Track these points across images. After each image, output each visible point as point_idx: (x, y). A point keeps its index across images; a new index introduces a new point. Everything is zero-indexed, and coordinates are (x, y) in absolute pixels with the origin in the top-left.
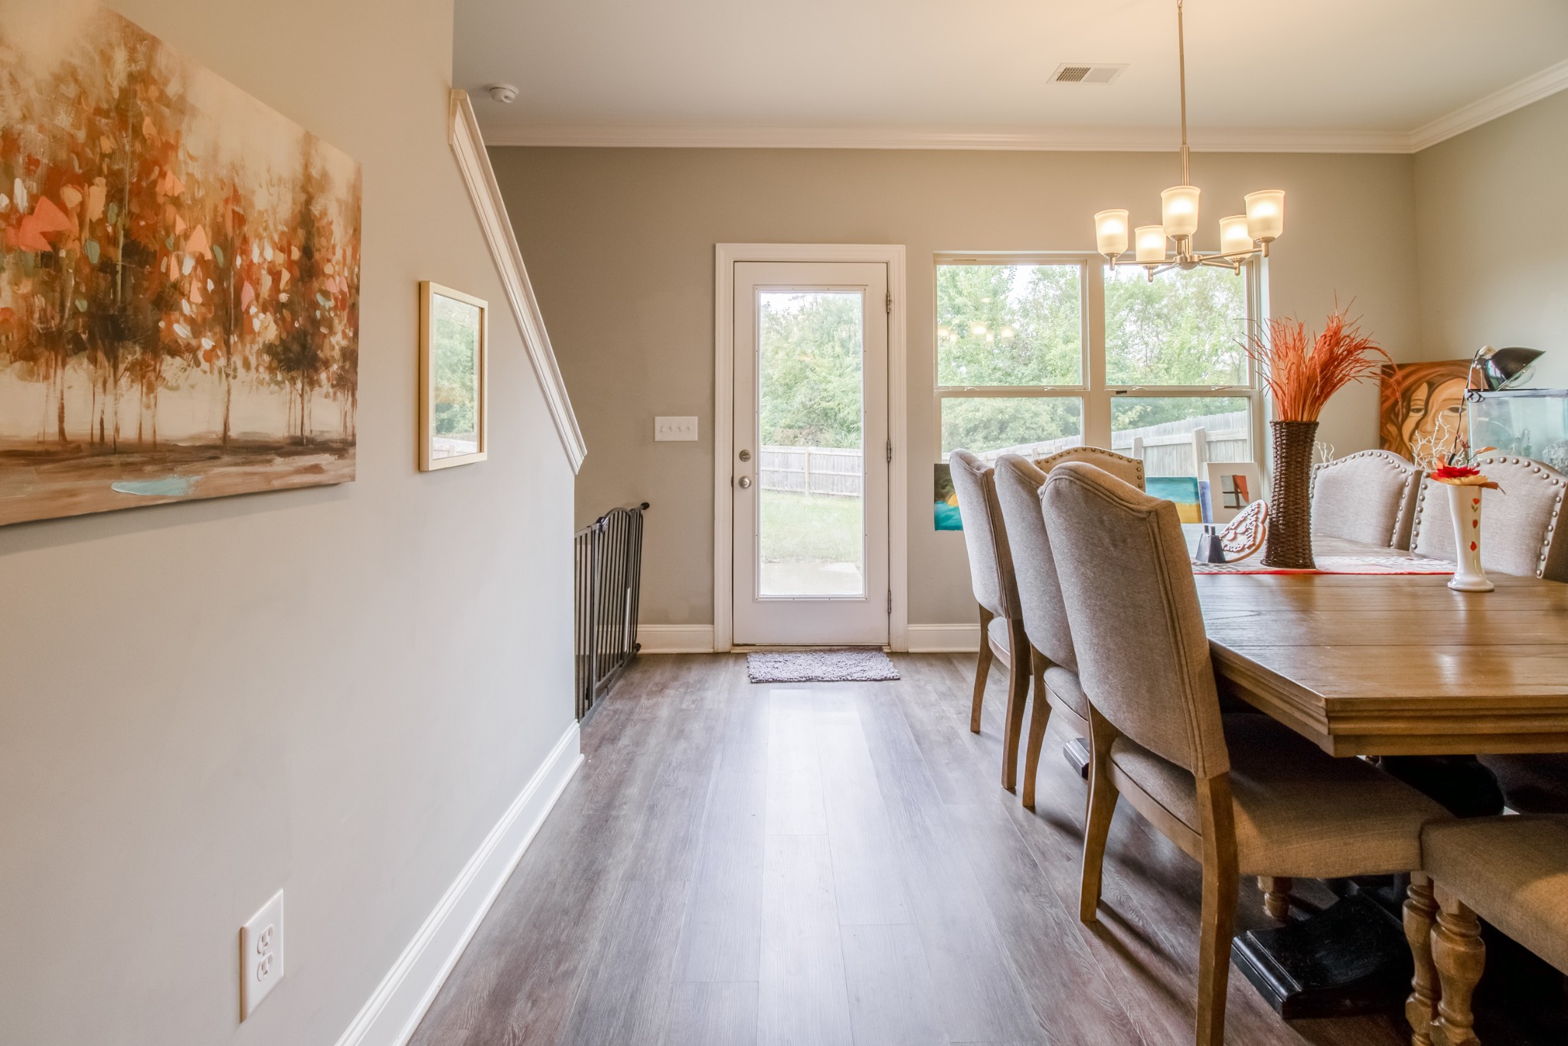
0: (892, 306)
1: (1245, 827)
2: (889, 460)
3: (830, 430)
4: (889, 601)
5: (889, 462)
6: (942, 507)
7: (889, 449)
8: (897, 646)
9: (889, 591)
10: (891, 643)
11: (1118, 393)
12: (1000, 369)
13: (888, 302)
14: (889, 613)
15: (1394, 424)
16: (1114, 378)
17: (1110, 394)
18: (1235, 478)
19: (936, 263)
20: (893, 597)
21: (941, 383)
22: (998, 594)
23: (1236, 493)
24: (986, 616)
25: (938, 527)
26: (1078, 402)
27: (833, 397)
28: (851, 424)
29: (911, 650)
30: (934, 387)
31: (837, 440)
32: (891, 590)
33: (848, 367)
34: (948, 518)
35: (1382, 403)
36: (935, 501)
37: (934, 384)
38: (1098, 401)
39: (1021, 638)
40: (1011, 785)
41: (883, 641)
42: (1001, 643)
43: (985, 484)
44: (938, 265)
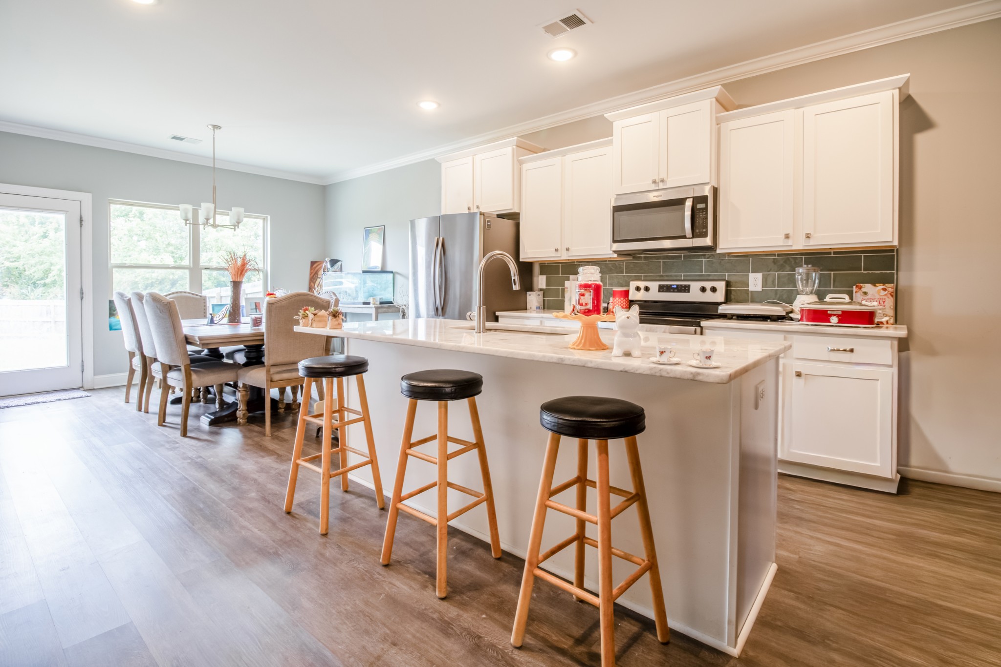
0: (83, 223)
2: (82, 298)
3: (16, 286)
4: (83, 366)
5: (82, 299)
6: (113, 319)
7: (82, 293)
8: (86, 387)
9: (82, 361)
10: (84, 386)
11: (205, 268)
12: (172, 245)
13: (81, 221)
14: (82, 372)
15: (313, 282)
16: (204, 260)
17: (202, 269)
18: (255, 303)
19: (110, 203)
20: (85, 364)
21: (112, 261)
22: (135, 344)
23: (256, 309)
24: (132, 355)
25: (111, 329)
26: (187, 272)
27: (19, 258)
28: (37, 281)
29: (95, 388)
30: (109, 263)
31: (23, 294)
32: (84, 360)
33: (33, 235)
34: (116, 325)
35: (310, 275)
36: (110, 317)
37: (109, 262)
38: (195, 270)
39: (144, 358)
40: (140, 410)
41: (79, 385)
42: (137, 362)
43: (129, 303)
44: (111, 205)
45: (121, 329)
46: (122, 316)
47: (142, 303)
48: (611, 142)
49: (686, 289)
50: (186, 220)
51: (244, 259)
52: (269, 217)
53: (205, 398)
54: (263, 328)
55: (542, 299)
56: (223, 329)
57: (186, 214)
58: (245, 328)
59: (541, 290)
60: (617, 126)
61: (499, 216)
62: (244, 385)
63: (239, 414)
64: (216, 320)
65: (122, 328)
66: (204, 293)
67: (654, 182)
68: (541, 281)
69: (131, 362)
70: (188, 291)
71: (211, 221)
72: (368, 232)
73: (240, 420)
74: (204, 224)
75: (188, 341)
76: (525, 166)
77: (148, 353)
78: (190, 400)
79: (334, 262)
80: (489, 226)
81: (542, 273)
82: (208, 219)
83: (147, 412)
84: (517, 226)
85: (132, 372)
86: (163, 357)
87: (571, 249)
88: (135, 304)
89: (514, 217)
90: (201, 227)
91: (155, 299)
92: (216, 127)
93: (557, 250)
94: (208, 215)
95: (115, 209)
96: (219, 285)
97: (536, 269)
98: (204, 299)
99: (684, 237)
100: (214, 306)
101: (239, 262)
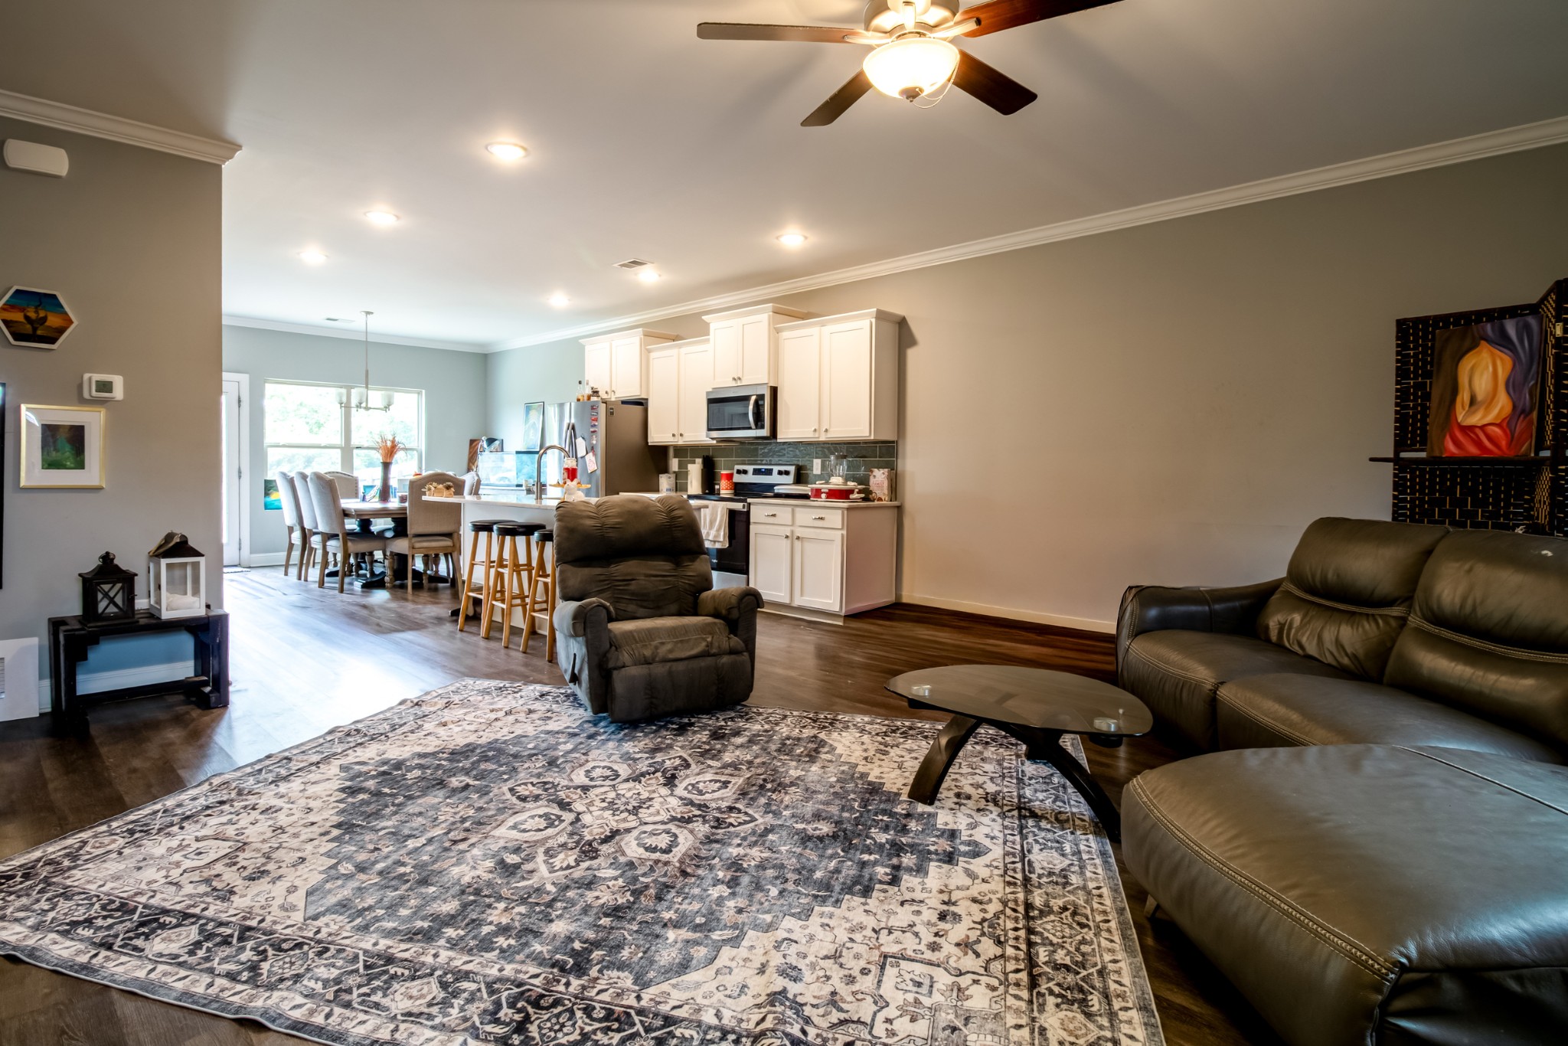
0: (241, 403)
1: (350, 544)
2: (240, 477)
4: (240, 544)
5: (240, 479)
6: (268, 499)
7: (240, 472)
8: (244, 566)
10: (241, 562)
11: (357, 448)
13: (239, 401)
14: (240, 550)
16: (355, 442)
17: (353, 448)
19: (265, 383)
20: (242, 543)
21: (268, 442)
22: (295, 519)
24: (291, 530)
25: (266, 509)
26: (339, 451)
29: (252, 566)
32: (241, 538)
34: (273, 503)
36: (266, 496)
37: (264, 443)
38: (348, 451)
39: (303, 529)
40: (300, 579)
41: (237, 563)
42: (296, 537)
43: (291, 482)
44: (266, 385)
45: (280, 508)
46: (282, 495)
47: (306, 482)
48: (708, 340)
49: (769, 472)
50: (341, 404)
51: (393, 441)
52: (424, 391)
53: (357, 572)
54: (407, 504)
55: (674, 481)
56: (375, 504)
57: (341, 397)
58: (394, 504)
59: (675, 472)
60: (712, 327)
61: (624, 402)
62: (391, 552)
63: (387, 579)
64: (368, 497)
65: (283, 507)
66: (355, 474)
67: (734, 379)
68: (674, 464)
69: (290, 537)
70: (340, 471)
71: (364, 405)
72: (528, 408)
73: (387, 585)
74: (357, 407)
75: (346, 514)
76: (653, 355)
77: (308, 525)
78: (345, 575)
79: (491, 441)
80: (612, 413)
81: (675, 457)
82: (361, 403)
83: (306, 580)
84: (646, 411)
85: (291, 546)
86: (322, 527)
87: (685, 435)
88: (298, 484)
89: (642, 403)
90: (354, 410)
91: (319, 478)
92: (368, 313)
93: (674, 435)
94: (361, 400)
95: (270, 389)
96: (371, 465)
97: (671, 452)
98: (355, 481)
99: (750, 428)
100: (366, 487)
101: (389, 444)
